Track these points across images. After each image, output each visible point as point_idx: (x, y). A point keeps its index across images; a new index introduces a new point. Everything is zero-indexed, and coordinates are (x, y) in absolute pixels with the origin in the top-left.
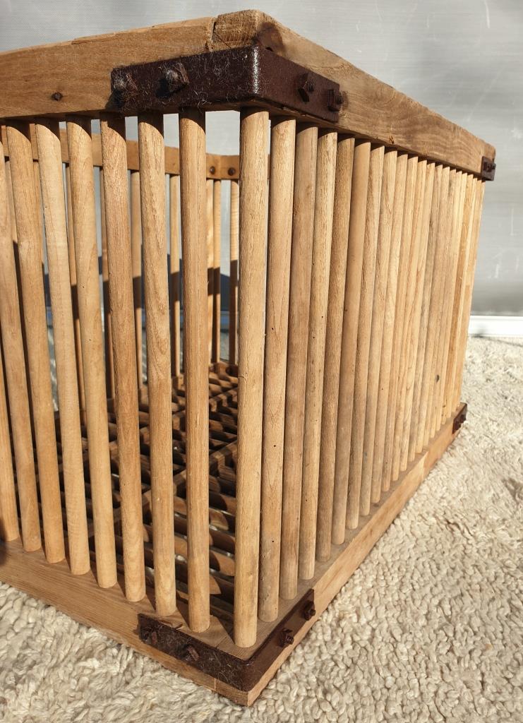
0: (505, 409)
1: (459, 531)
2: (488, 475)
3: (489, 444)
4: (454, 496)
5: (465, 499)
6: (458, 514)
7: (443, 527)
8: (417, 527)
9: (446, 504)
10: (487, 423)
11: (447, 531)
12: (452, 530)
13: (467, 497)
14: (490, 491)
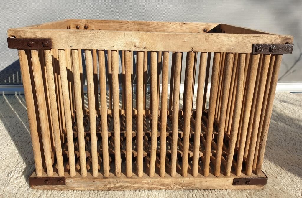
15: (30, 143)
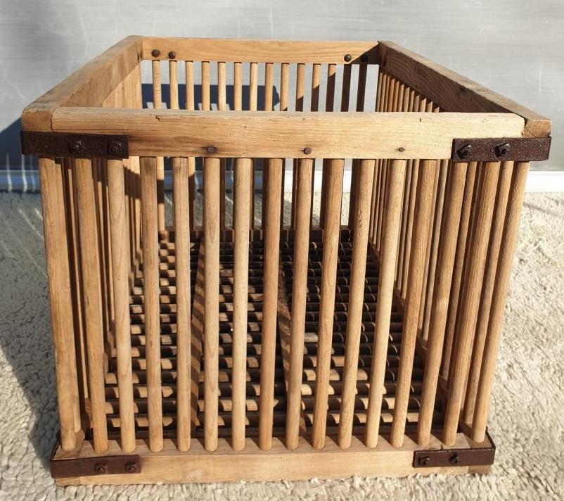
0: (547, 304)
1: (542, 488)
2: (552, 404)
3: (543, 359)
4: (527, 437)
5: (537, 440)
6: (536, 464)
7: (526, 480)
8: (501, 483)
9: (521, 450)
10: (534, 329)
11: (531, 487)
12: (536, 487)
13: (538, 437)
14: (558, 428)
15: (49, 353)
